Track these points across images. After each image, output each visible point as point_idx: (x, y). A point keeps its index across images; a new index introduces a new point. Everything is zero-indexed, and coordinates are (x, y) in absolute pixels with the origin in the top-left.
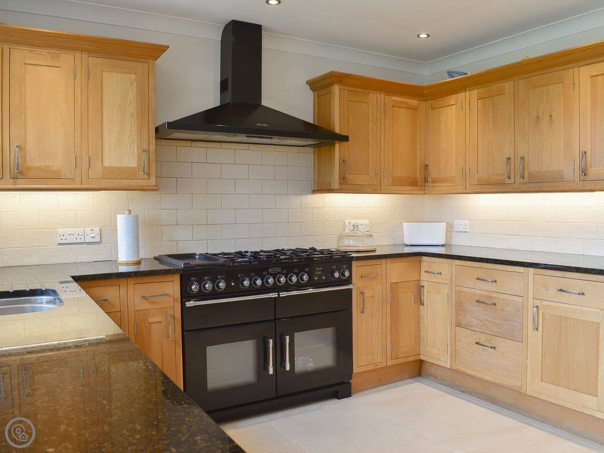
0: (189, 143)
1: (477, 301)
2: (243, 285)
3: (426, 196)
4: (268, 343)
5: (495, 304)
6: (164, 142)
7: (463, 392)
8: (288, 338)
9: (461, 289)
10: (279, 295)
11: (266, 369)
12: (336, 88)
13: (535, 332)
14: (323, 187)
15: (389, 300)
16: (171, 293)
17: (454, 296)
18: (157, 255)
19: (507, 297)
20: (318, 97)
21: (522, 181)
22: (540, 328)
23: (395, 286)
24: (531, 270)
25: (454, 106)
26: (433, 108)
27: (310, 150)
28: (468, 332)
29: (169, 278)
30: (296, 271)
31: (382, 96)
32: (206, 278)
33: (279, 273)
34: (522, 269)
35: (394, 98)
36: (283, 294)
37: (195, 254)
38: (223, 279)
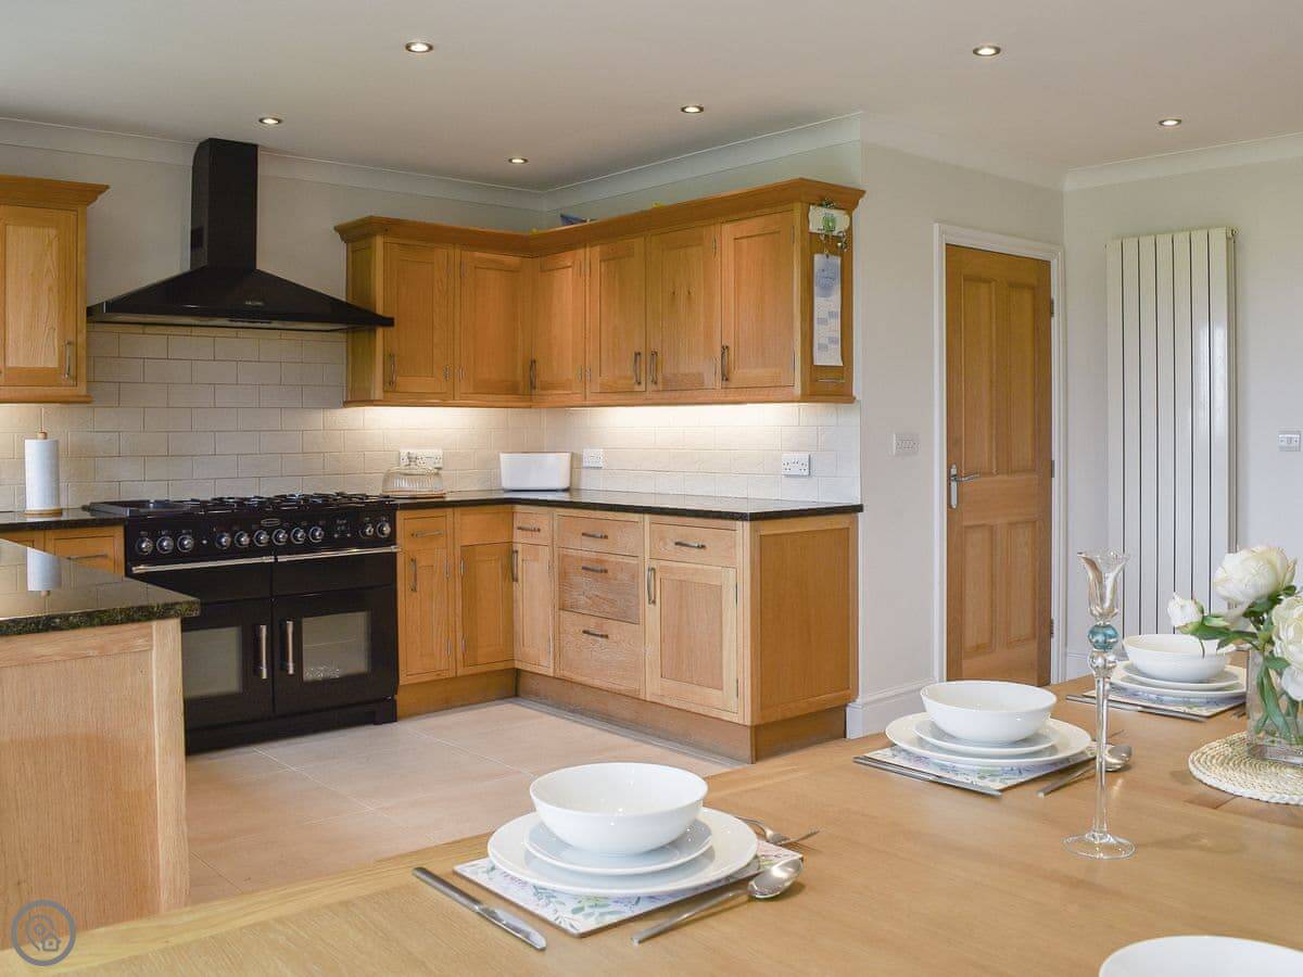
0: (139, 329)
1: (584, 568)
2: (220, 543)
3: (533, 410)
4: (260, 631)
5: (606, 571)
6: (99, 327)
7: (573, 711)
8: (290, 625)
9: (565, 552)
10: (276, 559)
11: (258, 672)
12: (379, 241)
13: (652, 606)
14: (358, 397)
15: (460, 571)
16: (110, 553)
17: (556, 562)
18: (88, 503)
19: (620, 559)
20: (353, 252)
21: (654, 388)
22: (658, 601)
23: (468, 550)
24: (647, 517)
25: (570, 269)
26: (542, 271)
27: (342, 336)
28: (575, 616)
29: (106, 531)
30: (305, 524)
31: (458, 251)
32: (163, 533)
33: (277, 527)
34: (636, 517)
35: (477, 254)
36: (282, 559)
37: (148, 502)
38: (189, 534)
